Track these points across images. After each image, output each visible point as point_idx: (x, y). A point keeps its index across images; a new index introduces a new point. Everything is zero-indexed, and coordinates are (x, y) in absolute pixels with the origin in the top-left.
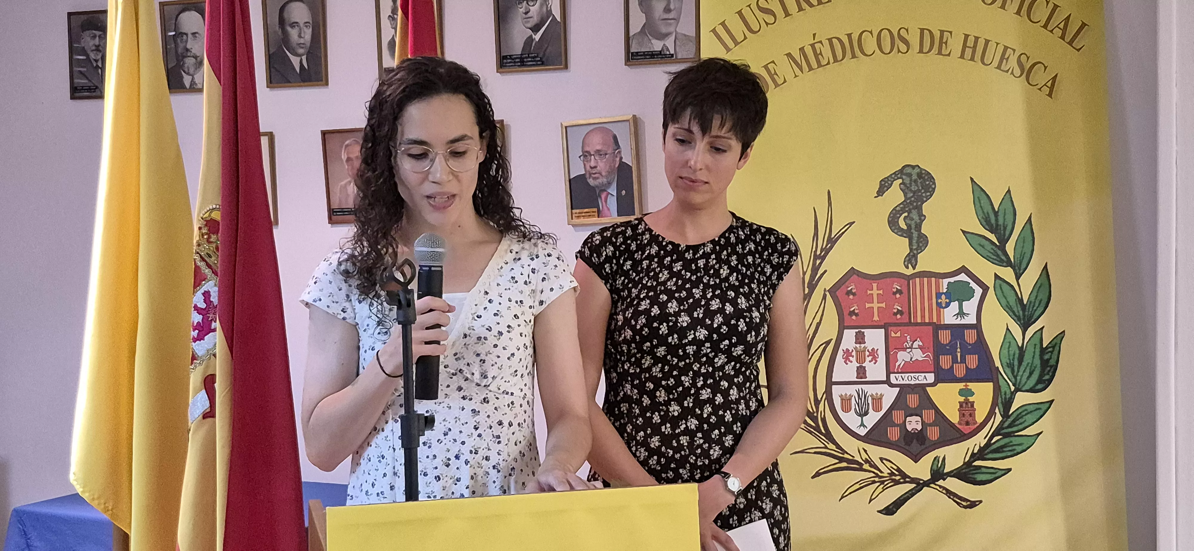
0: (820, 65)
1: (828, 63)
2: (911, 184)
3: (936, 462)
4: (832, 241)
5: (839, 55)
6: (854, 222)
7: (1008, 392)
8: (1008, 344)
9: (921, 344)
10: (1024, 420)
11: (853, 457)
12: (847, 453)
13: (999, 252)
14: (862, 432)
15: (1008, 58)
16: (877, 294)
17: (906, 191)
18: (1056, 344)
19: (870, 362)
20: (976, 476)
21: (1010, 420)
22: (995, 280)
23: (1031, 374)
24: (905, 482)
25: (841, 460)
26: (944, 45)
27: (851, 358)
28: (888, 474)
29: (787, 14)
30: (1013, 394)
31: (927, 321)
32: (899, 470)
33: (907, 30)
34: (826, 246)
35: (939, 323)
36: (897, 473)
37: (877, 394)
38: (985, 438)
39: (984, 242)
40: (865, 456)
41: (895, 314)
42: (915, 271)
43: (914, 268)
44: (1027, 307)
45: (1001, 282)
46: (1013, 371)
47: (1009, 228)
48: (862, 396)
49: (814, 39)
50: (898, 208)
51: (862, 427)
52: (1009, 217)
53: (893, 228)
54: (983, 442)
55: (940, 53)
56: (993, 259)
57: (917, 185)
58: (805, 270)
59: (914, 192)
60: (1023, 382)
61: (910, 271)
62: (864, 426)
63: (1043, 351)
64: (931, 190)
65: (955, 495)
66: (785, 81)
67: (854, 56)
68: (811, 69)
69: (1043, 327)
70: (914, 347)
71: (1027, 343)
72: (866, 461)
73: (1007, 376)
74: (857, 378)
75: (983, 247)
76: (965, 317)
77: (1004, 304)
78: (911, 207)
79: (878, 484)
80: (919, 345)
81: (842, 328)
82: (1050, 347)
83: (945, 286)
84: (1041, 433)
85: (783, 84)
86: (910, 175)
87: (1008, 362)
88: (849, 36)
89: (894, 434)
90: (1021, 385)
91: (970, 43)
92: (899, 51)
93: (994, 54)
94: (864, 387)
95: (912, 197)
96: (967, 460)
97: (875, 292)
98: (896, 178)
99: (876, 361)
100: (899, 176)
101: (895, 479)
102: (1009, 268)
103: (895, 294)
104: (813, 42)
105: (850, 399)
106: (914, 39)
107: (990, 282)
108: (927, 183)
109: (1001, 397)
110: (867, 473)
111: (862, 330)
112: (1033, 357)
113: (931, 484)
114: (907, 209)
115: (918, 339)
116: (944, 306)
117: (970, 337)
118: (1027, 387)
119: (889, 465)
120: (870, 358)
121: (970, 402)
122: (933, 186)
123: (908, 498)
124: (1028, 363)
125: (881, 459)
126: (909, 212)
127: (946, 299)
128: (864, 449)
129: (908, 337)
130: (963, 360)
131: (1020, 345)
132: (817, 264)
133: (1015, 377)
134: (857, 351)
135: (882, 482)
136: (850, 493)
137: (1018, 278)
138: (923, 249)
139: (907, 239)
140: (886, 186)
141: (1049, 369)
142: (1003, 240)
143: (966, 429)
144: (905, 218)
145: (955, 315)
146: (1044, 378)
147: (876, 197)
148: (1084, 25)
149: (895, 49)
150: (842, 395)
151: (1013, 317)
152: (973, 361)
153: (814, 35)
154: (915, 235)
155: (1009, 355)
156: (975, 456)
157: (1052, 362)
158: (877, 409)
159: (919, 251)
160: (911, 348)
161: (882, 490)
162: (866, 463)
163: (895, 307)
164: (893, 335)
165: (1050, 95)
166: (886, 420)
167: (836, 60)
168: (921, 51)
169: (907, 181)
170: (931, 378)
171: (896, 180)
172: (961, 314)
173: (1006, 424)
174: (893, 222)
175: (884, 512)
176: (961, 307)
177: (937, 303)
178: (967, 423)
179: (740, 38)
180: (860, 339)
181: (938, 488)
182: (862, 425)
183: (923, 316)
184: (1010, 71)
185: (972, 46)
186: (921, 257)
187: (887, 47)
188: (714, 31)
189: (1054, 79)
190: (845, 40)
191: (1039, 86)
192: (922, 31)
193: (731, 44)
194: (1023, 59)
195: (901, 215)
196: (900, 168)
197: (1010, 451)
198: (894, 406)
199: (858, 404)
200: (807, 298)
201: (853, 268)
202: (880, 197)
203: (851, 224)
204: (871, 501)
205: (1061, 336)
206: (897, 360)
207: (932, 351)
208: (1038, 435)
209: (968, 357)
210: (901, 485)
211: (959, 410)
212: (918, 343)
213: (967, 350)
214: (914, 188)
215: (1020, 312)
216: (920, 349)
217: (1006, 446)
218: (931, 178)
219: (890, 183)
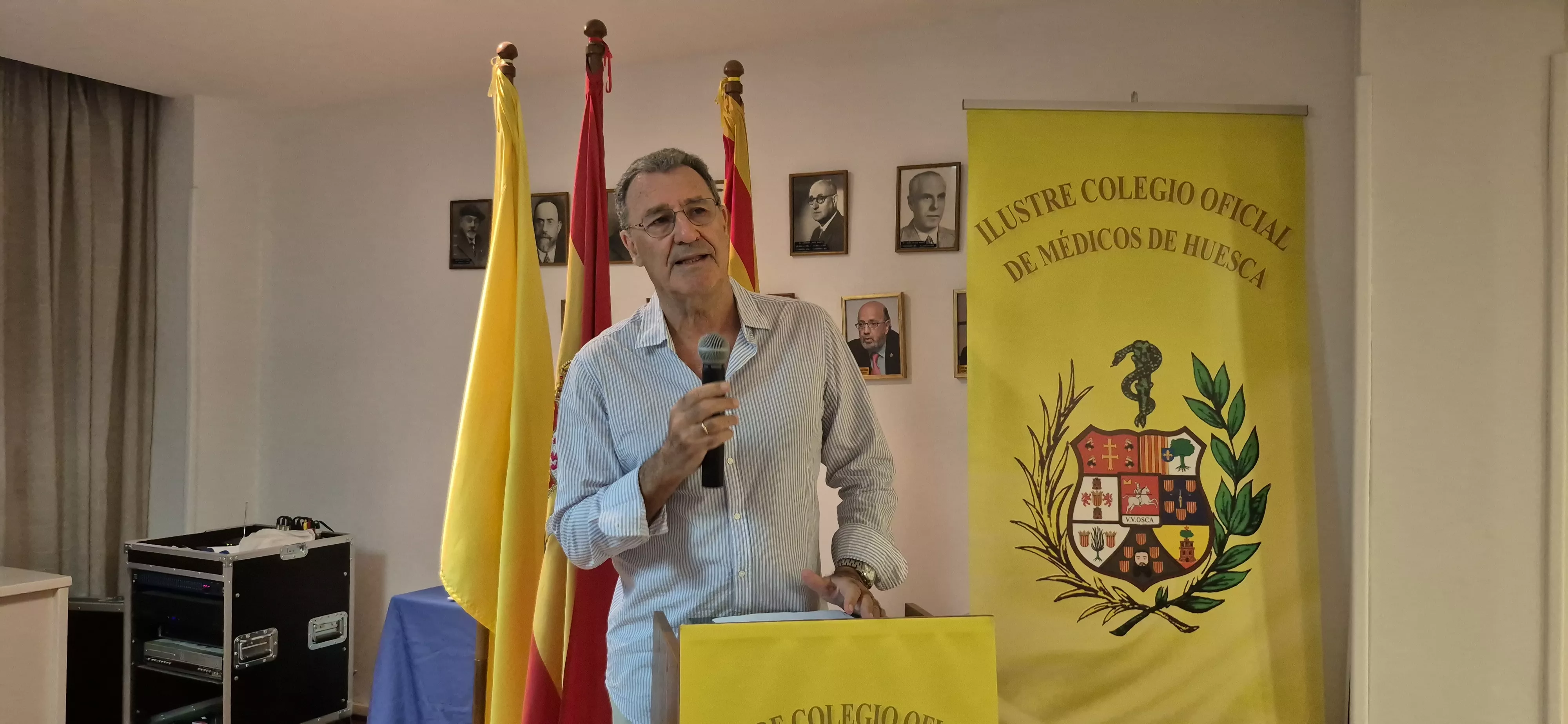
0: (1066, 256)
1: (1073, 255)
2: (1141, 357)
3: (1160, 592)
4: (1074, 402)
5: (1082, 249)
6: (1093, 387)
7: (1222, 535)
8: (1223, 494)
9: (1148, 491)
10: (1235, 559)
11: (1090, 585)
12: (1085, 582)
13: (1216, 416)
14: (1098, 564)
15: (1224, 254)
16: (1112, 448)
17: (1137, 362)
18: (1263, 495)
19: (1105, 504)
20: (1194, 605)
21: (1223, 559)
22: (1212, 439)
23: (1242, 520)
24: (1134, 608)
25: (1080, 587)
26: (1170, 242)
27: (1089, 501)
28: (1119, 600)
29: (1039, 213)
30: (1227, 536)
31: (1154, 471)
32: (1128, 597)
33: (1139, 229)
34: (1069, 406)
35: (1164, 474)
36: (1127, 600)
38: (1202, 573)
39: (1202, 407)
40: (1099, 585)
41: (1127, 465)
42: (1145, 429)
43: (1143, 427)
44: (1239, 463)
45: (1217, 441)
46: (1226, 517)
47: (1224, 395)
48: (1098, 534)
49: (1061, 234)
50: (1130, 377)
51: (1098, 560)
52: (1224, 387)
53: (1126, 393)
54: (1201, 577)
55: (1167, 249)
56: (1210, 421)
57: (1146, 357)
58: (1051, 426)
59: (1143, 363)
60: (1234, 527)
61: (1140, 429)
62: (1100, 559)
63: (1252, 500)
64: (1158, 362)
65: (1176, 621)
66: (1036, 268)
67: (1094, 250)
68: (1058, 259)
69: (1252, 480)
70: (1142, 493)
71: (1238, 494)
72: (1101, 589)
73: (1221, 521)
74: (1094, 518)
75: (1201, 410)
76: (1186, 470)
77: (1219, 459)
78: (1141, 376)
79: (1110, 609)
80: (1147, 492)
81: (1081, 475)
82: (1258, 498)
83: (1170, 443)
84: (1250, 570)
85: (1034, 271)
86: (1140, 349)
87: (1222, 509)
88: (1091, 233)
89: (1125, 567)
90: (1233, 530)
91: (1193, 240)
92: (1132, 246)
93: (1212, 251)
94: (1100, 526)
95: (1141, 368)
96: (1186, 591)
97: (1110, 445)
98: (1129, 351)
99: (1110, 505)
100: (1131, 349)
101: (1125, 605)
102: (1224, 429)
103: (1127, 448)
104: (1060, 237)
105: (1088, 536)
106: (1145, 237)
107: (1207, 441)
108: (1155, 356)
109: (1216, 539)
110: (1102, 599)
111: (1099, 478)
112: (1244, 505)
113: (1156, 610)
114: (1138, 377)
115: (1146, 487)
116: (1168, 459)
117: (1191, 486)
118: (1238, 531)
119: (1120, 593)
120: (1105, 501)
121: (1190, 542)
122: (1160, 359)
123: (1137, 622)
124: (1239, 511)
125: (1114, 588)
126: (1140, 380)
127: (1170, 453)
128: (1098, 578)
129: (1138, 484)
130: (1184, 506)
131: (1233, 495)
132: (1061, 421)
133: (1229, 522)
134: (1094, 495)
135: (1114, 608)
136: (1087, 616)
137: (1231, 437)
138: (1151, 411)
140: (1120, 358)
141: (1256, 516)
142: (1219, 405)
143: (1186, 565)
144: (1136, 385)
145: (1177, 468)
146: (1253, 524)
147: (1111, 366)
148: (1287, 229)
149: (1129, 244)
150: (1080, 532)
151: (1227, 470)
152: (1192, 507)
153: (1062, 231)
154: (1144, 399)
155: (1223, 503)
156: (1193, 589)
157: (1260, 510)
158: (1111, 545)
159: (1148, 413)
160: (1140, 494)
161: (1114, 614)
162: (1100, 591)
163: (1127, 459)
165: (1259, 286)
166: (1118, 555)
167: (1079, 252)
168: (1151, 247)
169: (1138, 353)
170: (1156, 520)
171: (1130, 352)
172: (1183, 466)
173: (1220, 562)
174: (1126, 388)
175: (1115, 633)
176: (1182, 461)
177: (1162, 456)
178: (1187, 560)
179: (999, 231)
180: (1097, 485)
181: (1161, 614)
182: (1098, 558)
183: (1150, 468)
184: (1226, 265)
185: (1194, 243)
186: (1149, 417)
187: (1122, 243)
188: (978, 226)
189: (1262, 273)
190: (1088, 236)
191: (1250, 278)
192: (1152, 230)
193: (992, 237)
194: (1236, 255)
195: (1132, 382)
196: (1132, 343)
197: (1222, 585)
198: (1125, 543)
199: (1095, 540)
200: (1051, 449)
201: (1091, 425)
202: (1115, 367)
203: (1091, 388)
204: (1104, 623)
205: (1267, 488)
206: (1128, 504)
207: (1158, 497)
208: (1248, 571)
209: (1188, 503)
210: (1130, 611)
211: (1181, 548)
212: (1146, 490)
213: (1188, 498)
214: (1143, 360)
215: (1233, 467)
216: (1148, 495)
217: (1221, 580)
218: (1158, 352)
219: (1123, 355)
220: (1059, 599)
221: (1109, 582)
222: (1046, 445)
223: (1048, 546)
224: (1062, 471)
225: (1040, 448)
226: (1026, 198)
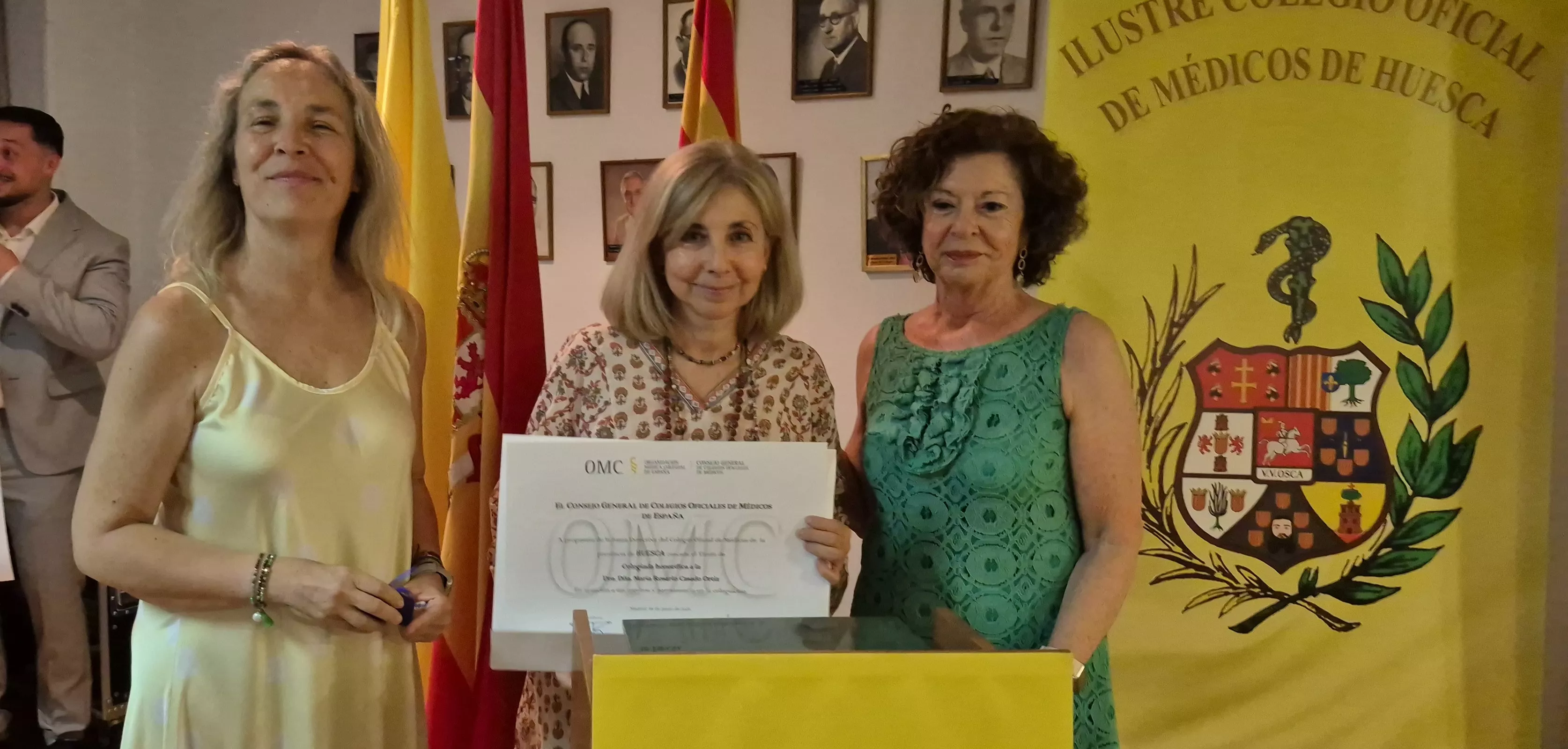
0: (1193, 93)
1: (1205, 90)
2: (1299, 240)
3: (1307, 574)
4: (1195, 306)
5: (1219, 83)
6: (1224, 284)
7: (1404, 496)
8: (1409, 438)
9: (1298, 433)
10: (1419, 531)
11: (1203, 562)
12: (1196, 558)
13: (1407, 328)
14: (1217, 534)
15: (1436, 87)
16: (1247, 371)
17: (1293, 248)
18: (1470, 440)
19: (1232, 452)
20: (1355, 594)
21: (1404, 529)
22: (1398, 360)
23: (1435, 475)
24: (1266, 596)
25: (1188, 565)
26: (1354, 70)
27: (1208, 447)
28: (1245, 585)
29: (1156, 29)
30: (1410, 500)
31: (1308, 406)
32: (1259, 581)
33: (1307, 51)
34: (1188, 310)
35: (1323, 410)
36: (1256, 584)
37: (1238, 490)
38: (1371, 549)
39: (1388, 313)
41: (1269, 396)
42: (1297, 346)
43: (1296, 342)
44: (1437, 394)
45: (1406, 364)
46: (1412, 472)
47: (1420, 298)
48: (1219, 492)
49: (1188, 61)
50: (1281, 269)
51: (1217, 529)
52: (1422, 284)
53: (1273, 293)
54: (1368, 555)
55: (1348, 80)
56: (1397, 334)
57: (1307, 242)
58: (1158, 339)
59: (1303, 250)
60: (1424, 486)
61: (1290, 346)
62: (1220, 527)
63: (1453, 448)
64: (1324, 247)
65: (1327, 615)
66: (1148, 111)
67: (1237, 82)
68: (1181, 96)
69: (1455, 420)
70: (1289, 436)
71: (1433, 439)
72: (1219, 569)
73: (1405, 477)
74: (1215, 470)
75: (1386, 319)
77: (1407, 389)
78: (1298, 267)
79: (1232, 596)
80: (1295, 435)
81: (1201, 408)
82: (1461, 446)
83: (1335, 365)
84: (1441, 547)
85: (1144, 115)
86: (1298, 229)
87: (1407, 460)
88: (1233, 57)
89: (1256, 539)
90: (1421, 489)
91: (1389, 67)
92: (1296, 77)
93: (1417, 83)
94: (1223, 481)
95: (1299, 256)
96: (1346, 573)
97: (1245, 368)
98: (1280, 232)
99: (1240, 451)
100: (1285, 229)
101: (1254, 592)
102: (1418, 346)
103: (1270, 372)
104: (1186, 63)
105: (1204, 495)
106: (1316, 62)
107: (1391, 362)
108: (1321, 238)
109: (1395, 502)
110: (1219, 583)
111: (1226, 414)
112: (1440, 455)
113: (1298, 599)
114: (1292, 270)
115: (1295, 428)
116: (1330, 388)
117: (1362, 428)
118: (1429, 491)
119: (1248, 574)
120: (1233, 448)
121: (1355, 506)
122: (1328, 244)
123: (1269, 615)
124: (1433, 463)
125: (1238, 567)
126: (1295, 274)
127: (1334, 380)
128: (1216, 554)
129: (1283, 426)
130: (1350, 455)
131: (1424, 440)
132: (1174, 333)
133: (1415, 480)
134: (1216, 439)
135: (1237, 595)
136: (1196, 605)
137: (1428, 358)
138: (1309, 318)
139: (1289, 308)
140: (1268, 242)
141: (1457, 470)
142: (1413, 312)
143: (1347, 538)
144: (1290, 281)
145: (1343, 401)
146: (1452, 481)
147: (1253, 255)
148: (1538, 48)
149: (1292, 73)
150: (1194, 489)
151: (1418, 404)
152: (1362, 457)
153: (1189, 56)
154: (1301, 302)
155: (1409, 452)
156: (1355, 571)
157: (1464, 463)
158: (1237, 508)
159: (1304, 322)
160: (1285, 437)
161: (1236, 603)
162: (1218, 571)
163: (1269, 387)
164: (1264, 421)
165: (1487, 135)
166: (1247, 523)
167: (1214, 86)
168: (1324, 77)
169: (1295, 235)
170: (1307, 475)
171: (1283, 233)
172: (1352, 399)
173: (1400, 534)
174: (1273, 286)
175: (1236, 630)
176: (1352, 391)
177: (1323, 385)
178: (1349, 531)
179: (1094, 57)
180: (1222, 424)
181: (1307, 605)
182: (1218, 526)
183: (1303, 401)
184: (1437, 104)
185: (1390, 71)
186: (1305, 329)
187: (1280, 69)
188: (1064, 50)
189: (1494, 115)
190: (1228, 62)
191: (1473, 124)
192: (1327, 52)
193: (1082, 65)
194: (1456, 90)
195: (1284, 276)
196: (1285, 219)
197: (1400, 566)
198: (1260, 505)
199: (1214, 501)
200: (1157, 373)
201: (1218, 339)
202: (1260, 255)
203: (1220, 286)
204: (1222, 614)
205: (1478, 431)
206: (1266, 452)
207: (1311, 444)
208: (1438, 549)
209: (1357, 452)
210: (1259, 599)
211: (1340, 515)
212: (1295, 432)
213: (1356, 443)
214: (1303, 245)
215: (1428, 402)
216: (1296, 439)
217: (1395, 560)
218: (1325, 232)
219: (1273, 237)
220: (1158, 580)
221: (1232, 559)
222: (1149, 367)
223: (1145, 508)
224: (1170, 405)
225: (1141, 372)
226: (1137, 7)
